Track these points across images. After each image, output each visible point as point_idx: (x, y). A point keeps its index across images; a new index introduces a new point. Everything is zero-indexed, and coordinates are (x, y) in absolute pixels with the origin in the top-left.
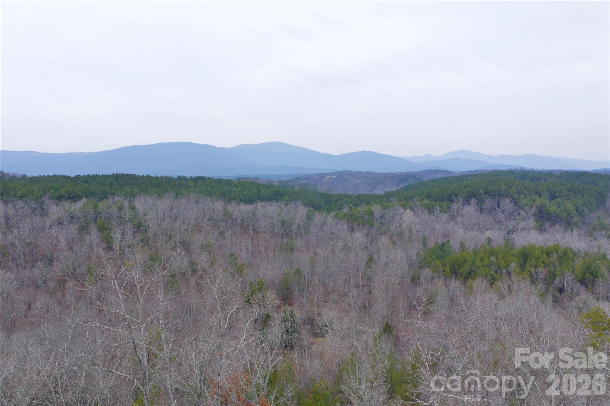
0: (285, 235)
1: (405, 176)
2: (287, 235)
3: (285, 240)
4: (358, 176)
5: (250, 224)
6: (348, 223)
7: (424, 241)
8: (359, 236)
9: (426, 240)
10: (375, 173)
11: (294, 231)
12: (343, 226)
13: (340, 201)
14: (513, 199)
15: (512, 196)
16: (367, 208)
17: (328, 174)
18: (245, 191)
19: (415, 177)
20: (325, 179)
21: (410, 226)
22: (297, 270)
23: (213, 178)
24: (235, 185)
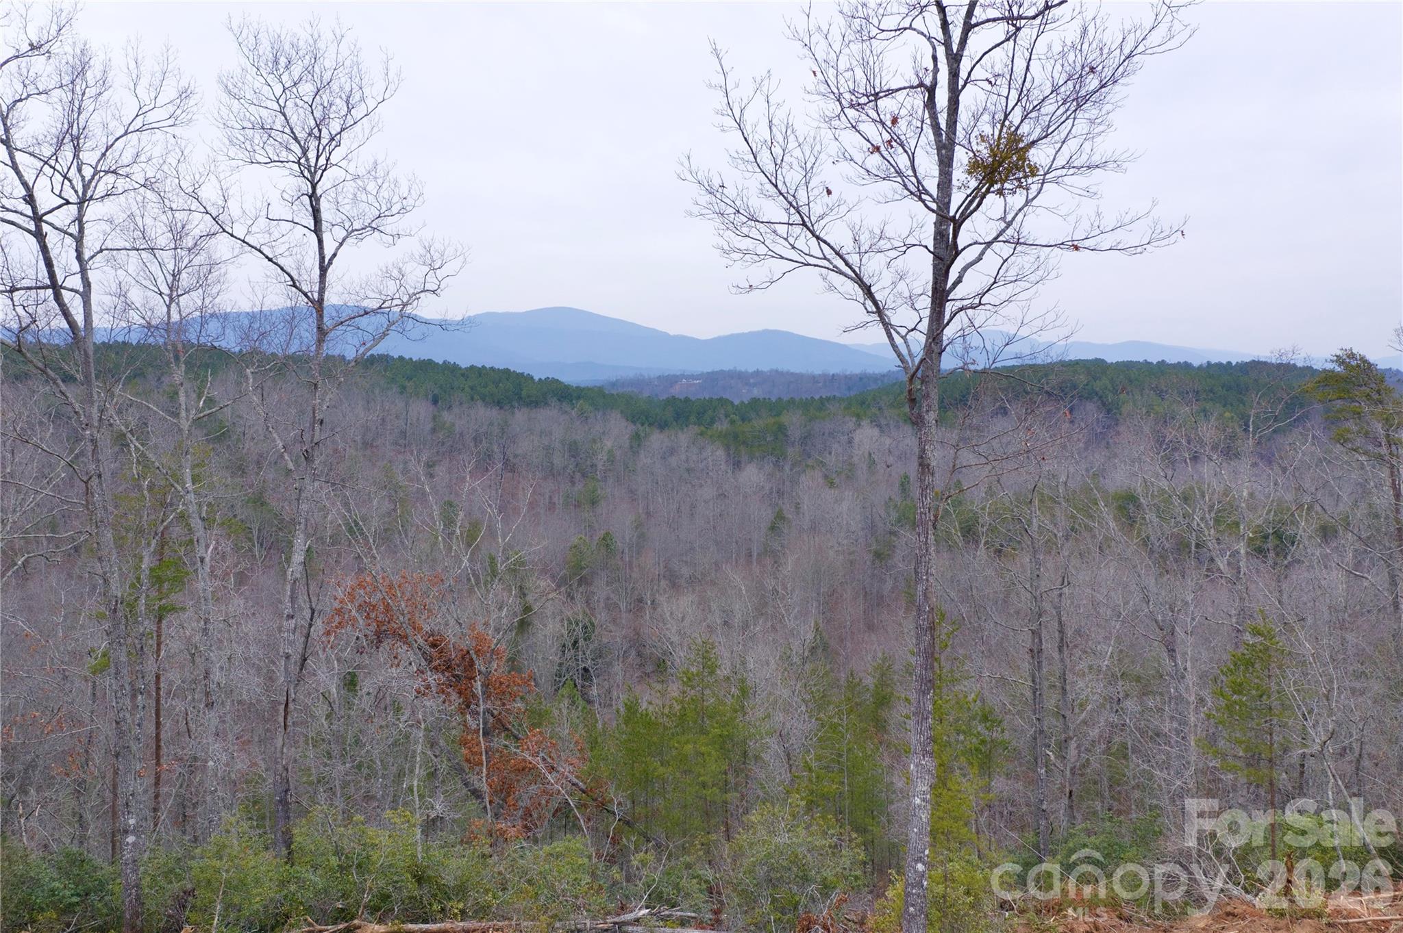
0: (578, 475)
1: (861, 379)
2: (584, 475)
3: (579, 487)
4: (752, 381)
5: (495, 448)
6: (727, 448)
7: (902, 484)
8: (752, 475)
9: (908, 482)
10: (792, 374)
11: (600, 467)
12: (716, 454)
13: (710, 412)
14: (1104, 404)
15: (1101, 397)
16: (771, 420)
17: (683, 376)
18: (485, 387)
19: (882, 381)
20: (677, 387)
21: (870, 454)
22: (603, 539)
23: (411, 359)
24: (463, 375)
